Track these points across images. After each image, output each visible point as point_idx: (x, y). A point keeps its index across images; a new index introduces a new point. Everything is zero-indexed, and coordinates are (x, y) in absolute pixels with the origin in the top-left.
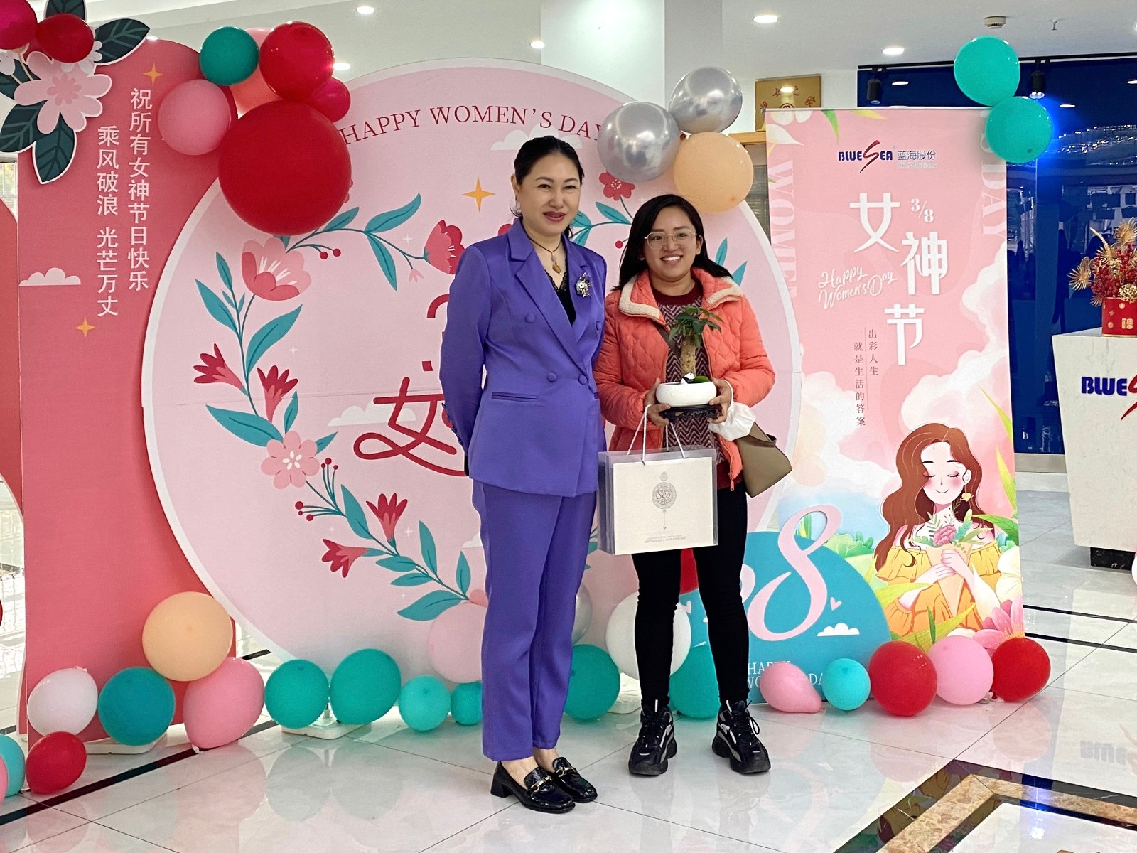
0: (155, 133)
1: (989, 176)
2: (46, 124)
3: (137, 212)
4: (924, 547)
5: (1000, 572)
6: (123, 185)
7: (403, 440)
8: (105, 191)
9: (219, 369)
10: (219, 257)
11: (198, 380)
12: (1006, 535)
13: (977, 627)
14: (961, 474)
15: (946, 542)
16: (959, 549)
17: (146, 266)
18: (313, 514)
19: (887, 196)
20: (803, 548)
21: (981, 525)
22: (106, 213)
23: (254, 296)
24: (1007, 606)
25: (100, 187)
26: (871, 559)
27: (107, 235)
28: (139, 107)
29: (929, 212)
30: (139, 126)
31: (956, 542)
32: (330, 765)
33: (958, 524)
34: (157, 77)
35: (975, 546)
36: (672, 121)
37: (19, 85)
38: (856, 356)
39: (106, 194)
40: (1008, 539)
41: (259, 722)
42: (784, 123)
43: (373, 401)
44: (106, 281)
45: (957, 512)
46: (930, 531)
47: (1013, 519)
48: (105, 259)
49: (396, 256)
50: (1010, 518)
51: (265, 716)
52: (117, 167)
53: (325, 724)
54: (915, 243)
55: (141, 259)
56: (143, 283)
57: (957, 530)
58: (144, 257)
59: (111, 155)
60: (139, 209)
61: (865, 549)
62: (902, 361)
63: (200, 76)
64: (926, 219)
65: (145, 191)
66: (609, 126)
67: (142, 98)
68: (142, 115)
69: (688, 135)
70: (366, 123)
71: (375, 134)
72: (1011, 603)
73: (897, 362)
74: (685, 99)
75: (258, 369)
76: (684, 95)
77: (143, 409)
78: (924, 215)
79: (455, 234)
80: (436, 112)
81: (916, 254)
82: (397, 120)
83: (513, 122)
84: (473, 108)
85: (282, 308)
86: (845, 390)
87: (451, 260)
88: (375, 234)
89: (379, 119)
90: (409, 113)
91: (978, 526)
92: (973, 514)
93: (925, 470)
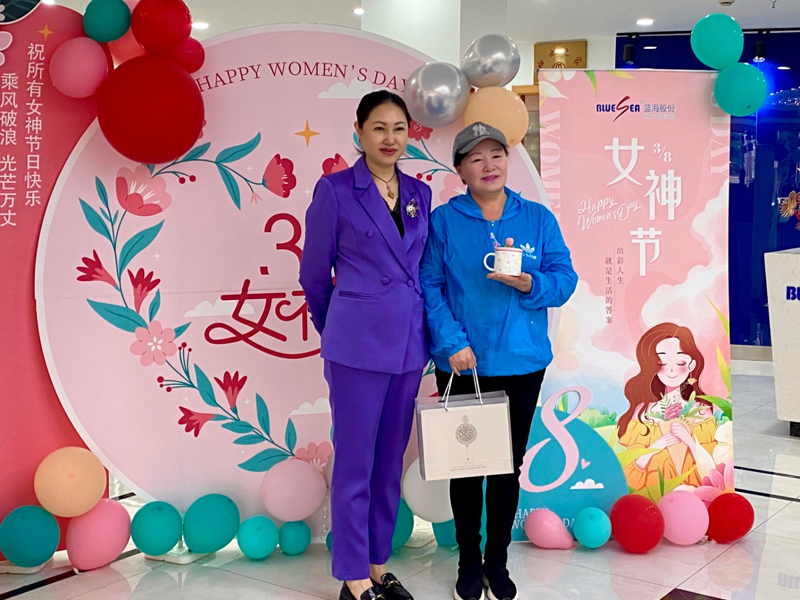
0: (47, 79)
1: (716, 126)
3: (32, 143)
4: (656, 420)
5: (717, 441)
6: (21, 121)
7: (244, 329)
8: (7, 125)
9: (97, 270)
10: (98, 180)
11: (80, 279)
12: (722, 412)
13: (697, 484)
14: (688, 363)
15: (674, 417)
16: (684, 423)
17: (39, 187)
18: (171, 386)
19: (635, 141)
20: (561, 420)
21: (702, 404)
22: (7, 143)
23: (125, 213)
24: (721, 468)
25: (3, 122)
26: (614, 429)
27: (8, 161)
28: (34, 59)
29: (668, 155)
30: (34, 74)
31: (682, 417)
32: (183, 584)
33: (684, 403)
34: (49, 35)
35: (697, 421)
36: (463, 77)
38: (607, 268)
40: (723, 415)
41: (126, 550)
42: (553, 81)
43: (220, 298)
44: (6, 198)
45: (683, 393)
46: (662, 408)
47: (728, 400)
48: (6, 180)
49: (240, 182)
50: (725, 399)
51: (131, 546)
52: (16, 107)
53: (179, 552)
54: (656, 179)
55: (35, 181)
56: (37, 201)
57: (683, 408)
58: (37, 178)
59: (11, 97)
60: (34, 140)
61: (611, 421)
62: (643, 273)
63: (84, 35)
64: (665, 160)
65: (39, 126)
66: (414, 81)
67: (36, 51)
68: (37, 65)
69: (476, 89)
70: (217, 74)
71: (224, 84)
72: (725, 465)
73: (639, 274)
74: (474, 60)
75: (129, 271)
76: (474, 56)
77: (35, 300)
78: (663, 157)
79: (288, 165)
80: (274, 66)
81: (657, 187)
82: (242, 72)
83: (336, 76)
84: (304, 64)
85: (148, 222)
86: (596, 294)
87: (284, 186)
88: (224, 164)
89: (228, 72)
90: (252, 67)
91: (701, 404)
92: (697, 395)
93: (660, 360)
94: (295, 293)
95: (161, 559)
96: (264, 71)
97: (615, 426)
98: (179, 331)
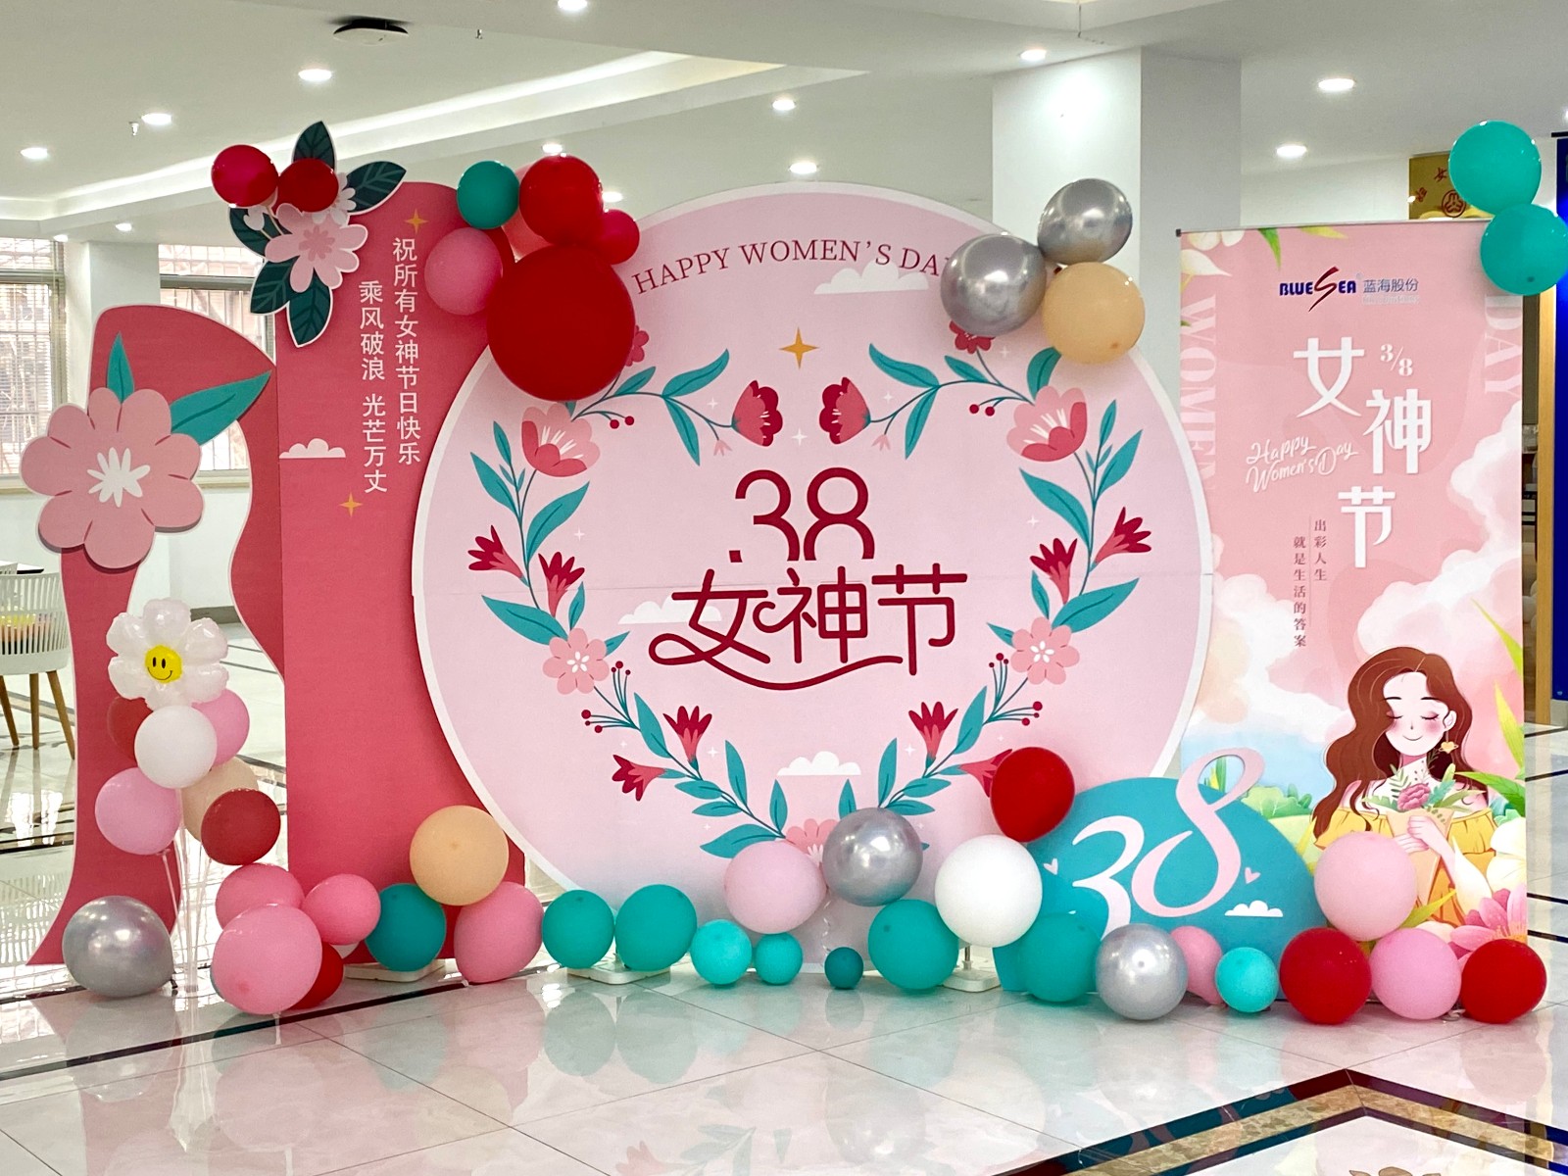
0: (421, 287)
1: (1494, 312)
2: (300, 282)
3: (405, 377)
4: (1383, 810)
5: (1495, 851)
6: (389, 346)
7: (707, 644)
8: (370, 353)
9: (496, 554)
10: (496, 426)
11: (473, 567)
12: (1506, 801)
13: (1457, 922)
14: (1441, 717)
15: (1415, 806)
16: (1434, 817)
17: (418, 437)
18: (602, 725)
19: (1346, 342)
20: (1210, 802)
21: (1468, 786)
22: (371, 378)
23: (535, 472)
24: (1502, 897)
25: (365, 349)
26: (1307, 822)
27: (374, 403)
28: (403, 259)
29: (1406, 363)
30: (404, 280)
31: (1430, 807)
33: (1433, 783)
34: (420, 225)
35: (1457, 814)
36: (1034, 256)
37: (269, 240)
38: (1297, 555)
39: (371, 357)
40: (1508, 807)
42: (1204, 248)
43: (670, 596)
44: (373, 454)
45: (1433, 767)
46: (1393, 790)
47: (1517, 781)
48: (371, 429)
49: (698, 424)
50: (1512, 779)
52: (382, 326)
53: (611, 968)
54: (1385, 405)
55: (411, 429)
56: (415, 457)
57: (1433, 792)
58: (414, 425)
59: (374, 313)
60: (408, 373)
61: (1301, 808)
62: (1360, 561)
64: (1401, 371)
65: (414, 353)
66: (954, 263)
67: (404, 248)
68: (407, 267)
69: (1063, 267)
70: (665, 266)
71: (675, 280)
72: (1509, 892)
73: (1354, 563)
75: (540, 556)
77: (413, 597)
78: (1397, 367)
79: (769, 397)
80: (748, 249)
81: (1386, 418)
82: (701, 262)
83: (842, 259)
84: (794, 244)
85: (568, 485)
86: (1278, 598)
87: (764, 429)
88: (675, 398)
89: (680, 261)
90: (716, 252)
91: (1464, 787)
92: (1457, 770)
93: (1389, 708)
94: (782, 591)
95: (587, 976)
96: (735, 258)
97: (1308, 818)
98: (612, 644)
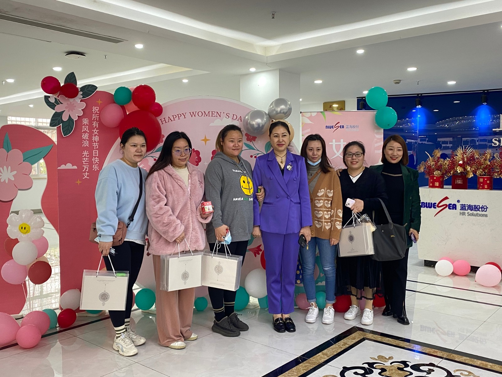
0: (100, 121)
1: (377, 133)
2: (65, 118)
3: (95, 146)
6: (90, 137)
17: (98, 163)
19: (342, 140)
22: (85, 146)
25: (83, 138)
27: (85, 153)
28: (95, 113)
30: (95, 118)
34: (101, 103)
36: (267, 116)
37: (56, 106)
39: (85, 140)
42: (307, 116)
44: (85, 168)
48: (85, 161)
52: (88, 131)
56: (97, 168)
58: (97, 160)
59: (86, 128)
63: (114, 103)
65: (97, 139)
67: (95, 109)
70: (169, 117)
71: (172, 121)
74: (273, 108)
76: (273, 107)
79: (198, 153)
80: (192, 113)
82: (179, 116)
83: (217, 117)
84: (204, 112)
87: (196, 161)
89: (173, 116)
90: (183, 114)
95: (147, 312)
96: (188, 115)
